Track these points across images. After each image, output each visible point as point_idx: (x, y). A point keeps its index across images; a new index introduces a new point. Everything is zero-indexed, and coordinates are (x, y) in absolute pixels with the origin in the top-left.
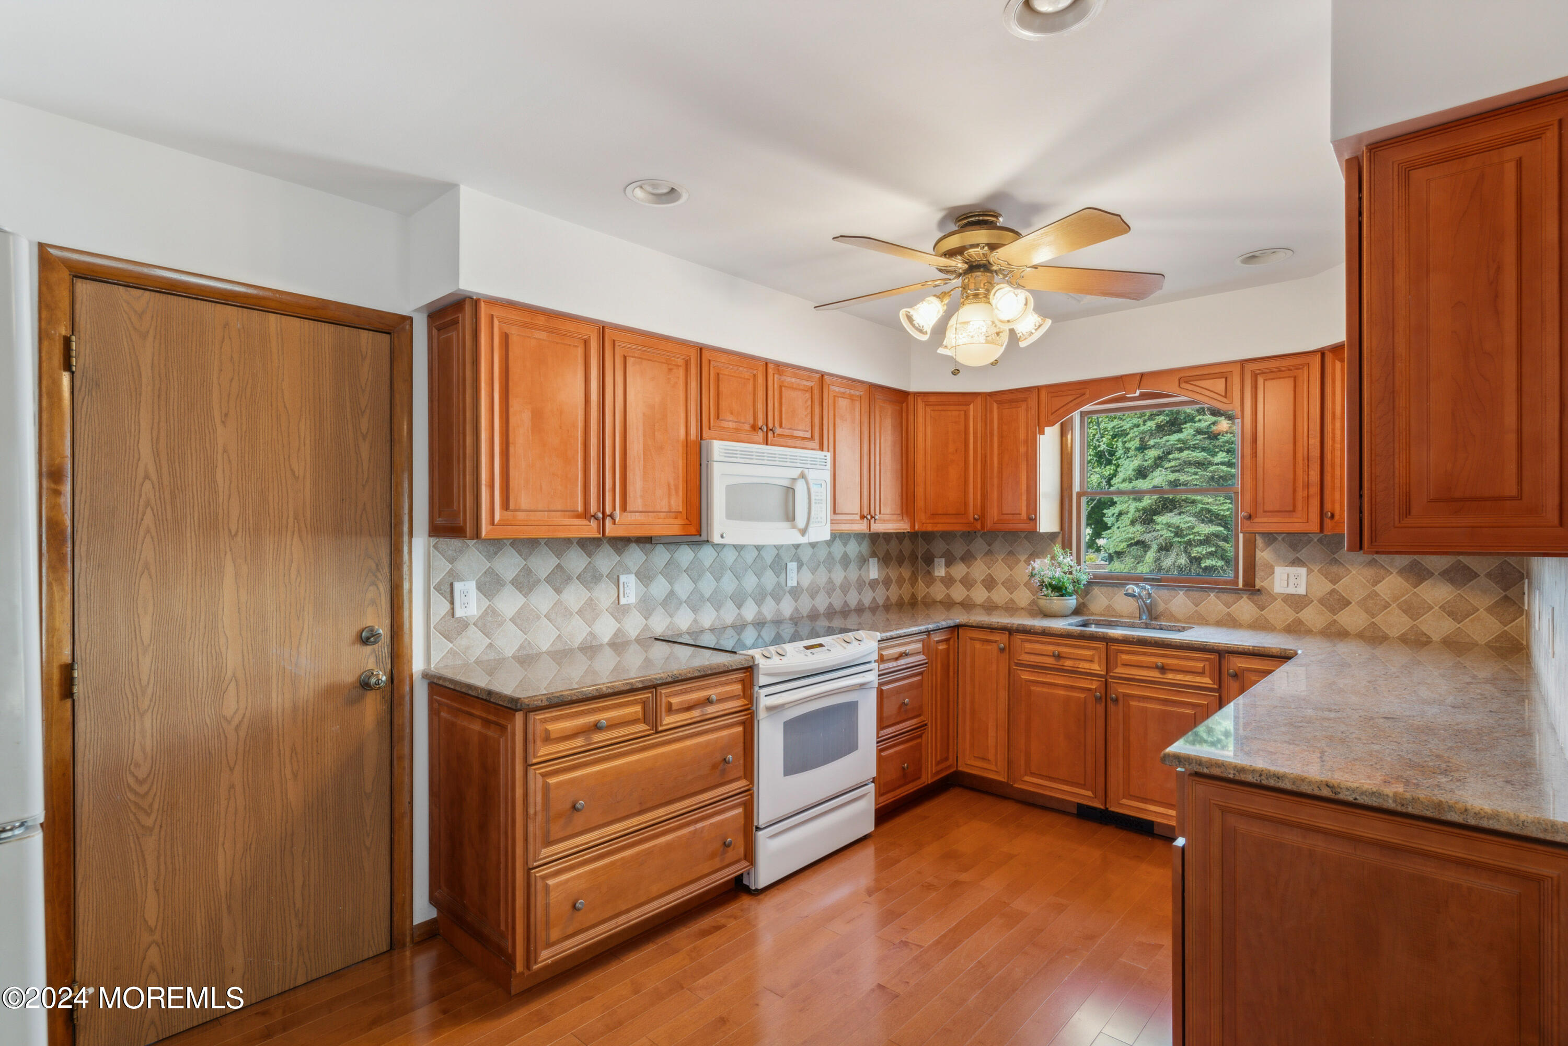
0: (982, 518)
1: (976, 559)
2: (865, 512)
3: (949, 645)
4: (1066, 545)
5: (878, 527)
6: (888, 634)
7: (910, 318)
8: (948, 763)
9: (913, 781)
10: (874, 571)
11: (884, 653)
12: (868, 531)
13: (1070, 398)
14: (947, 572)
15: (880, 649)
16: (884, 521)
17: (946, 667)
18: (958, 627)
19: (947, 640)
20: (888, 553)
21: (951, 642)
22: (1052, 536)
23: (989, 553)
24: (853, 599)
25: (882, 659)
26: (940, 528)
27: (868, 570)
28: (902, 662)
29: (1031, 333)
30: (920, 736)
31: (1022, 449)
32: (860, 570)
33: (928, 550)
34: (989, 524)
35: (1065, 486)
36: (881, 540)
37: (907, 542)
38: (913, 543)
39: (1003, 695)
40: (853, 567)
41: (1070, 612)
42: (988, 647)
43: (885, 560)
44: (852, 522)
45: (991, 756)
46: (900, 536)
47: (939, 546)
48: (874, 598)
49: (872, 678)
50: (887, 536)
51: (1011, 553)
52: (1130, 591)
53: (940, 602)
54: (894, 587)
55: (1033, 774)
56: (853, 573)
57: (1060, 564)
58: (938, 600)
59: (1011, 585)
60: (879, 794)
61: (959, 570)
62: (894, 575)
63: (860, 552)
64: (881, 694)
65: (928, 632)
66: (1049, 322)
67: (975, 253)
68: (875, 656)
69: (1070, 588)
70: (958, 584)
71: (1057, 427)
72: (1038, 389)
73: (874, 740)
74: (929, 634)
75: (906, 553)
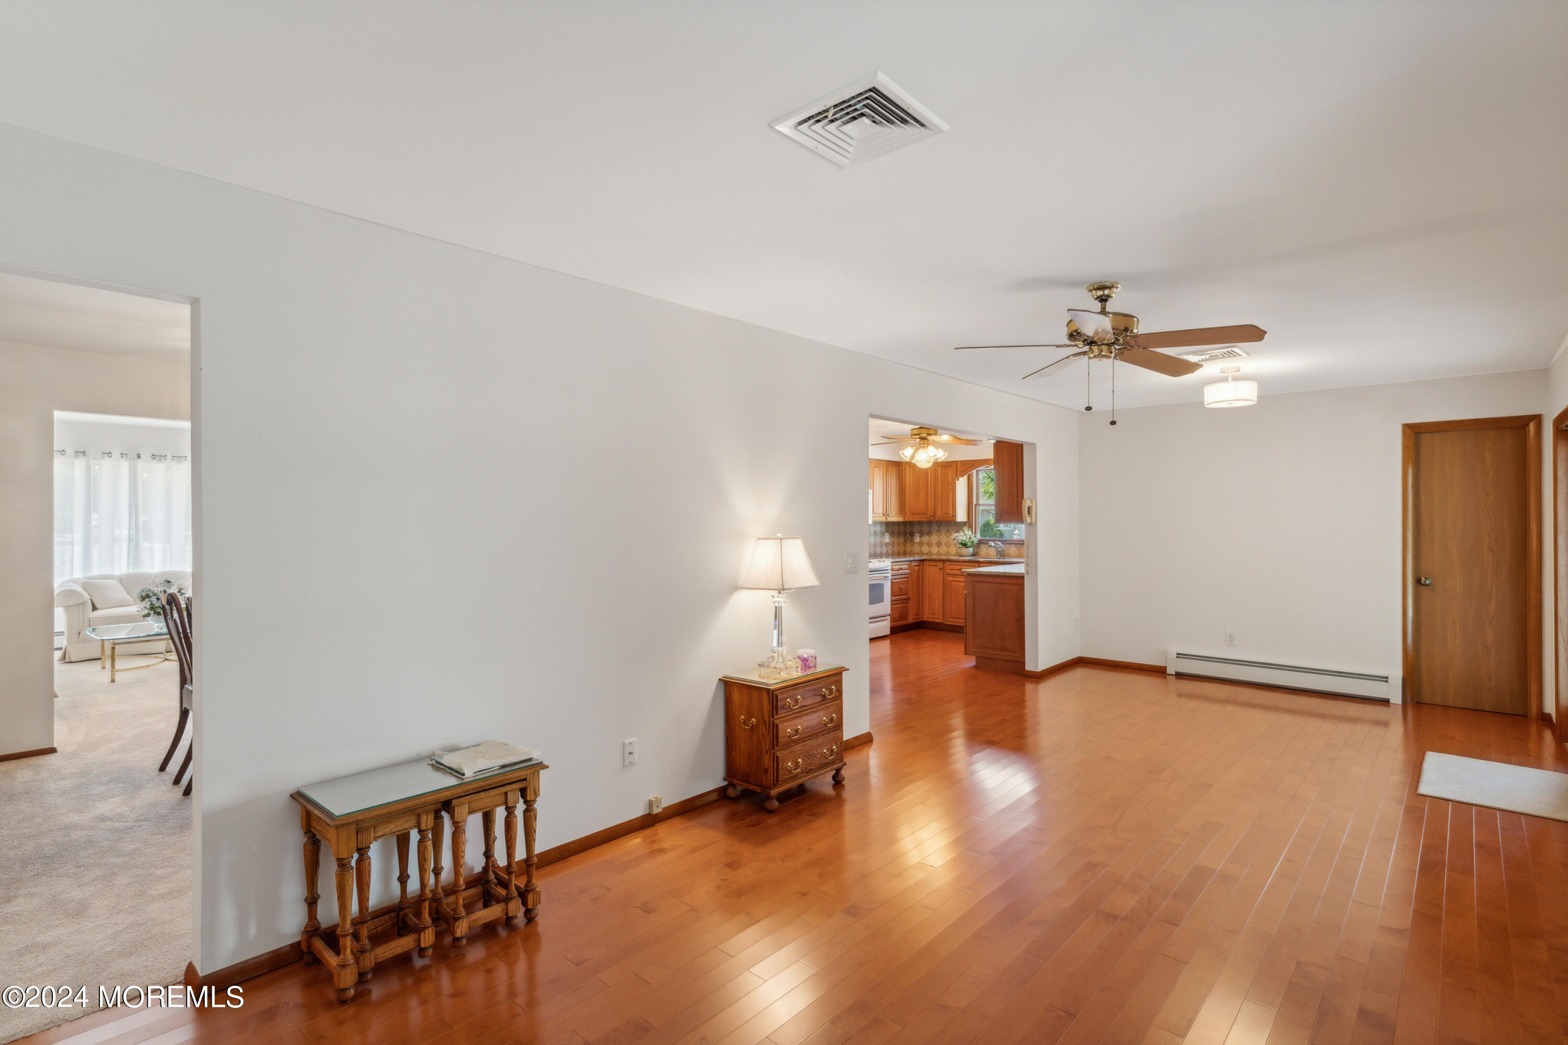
0: (934, 515)
1: (933, 533)
2: (885, 513)
3: (919, 567)
4: (970, 527)
5: (891, 519)
6: (895, 560)
7: (903, 454)
8: (918, 617)
9: (904, 620)
10: (887, 539)
11: (894, 567)
12: (885, 521)
13: (969, 467)
14: (920, 540)
15: (892, 566)
16: (893, 517)
17: (918, 577)
18: (923, 560)
19: (918, 566)
20: (893, 530)
21: (920, 567)
22: (964, 524)
23: (939, 531)
24: (878, 550)
25: (892, 570)
26: (916, 520)
27: (885, 538)
28: (900, 572)
29: (941, 458)
30: (907, 603)
31: (951, 487)
32: (881, 538)
33: (912, 530)
34: (937, 518)
35: (970, 501)
36: (890, 525)
37: (902, 526)
38: (905, 526)
39: (941, 587)
40: (878, 537)
41: (970, 555)
42: (935, 568)
43: (892, 534)
44: (880, 517)
45: (937, 613)
46: (899, 523)
47: (917, 528)
48: (887, 551)
49: (889, 575)
50: (893, 523)
51: (948, 531)
52: (990, 545)
53: (917, 554)
54: (896, 546)
55: (952, 618)
56: (878, 540)
57: (966, 535)
58: (916, 552)
59: (948, 545)
60: (892, 621)
61: (926, 539)
62: (896, 541)
63: (881, 530)
64: (892, 583)
65: (910, 561)
66: (947, 454)
67: (923, 435)
68: (890, 568)
69: (969, 544)
70: (925, 545)
71: (965, 477)
72: (957, 462)
73: (890, 600)
74: (911, 563)
75: (902, 532)
